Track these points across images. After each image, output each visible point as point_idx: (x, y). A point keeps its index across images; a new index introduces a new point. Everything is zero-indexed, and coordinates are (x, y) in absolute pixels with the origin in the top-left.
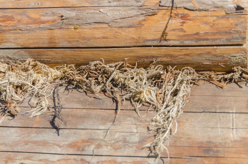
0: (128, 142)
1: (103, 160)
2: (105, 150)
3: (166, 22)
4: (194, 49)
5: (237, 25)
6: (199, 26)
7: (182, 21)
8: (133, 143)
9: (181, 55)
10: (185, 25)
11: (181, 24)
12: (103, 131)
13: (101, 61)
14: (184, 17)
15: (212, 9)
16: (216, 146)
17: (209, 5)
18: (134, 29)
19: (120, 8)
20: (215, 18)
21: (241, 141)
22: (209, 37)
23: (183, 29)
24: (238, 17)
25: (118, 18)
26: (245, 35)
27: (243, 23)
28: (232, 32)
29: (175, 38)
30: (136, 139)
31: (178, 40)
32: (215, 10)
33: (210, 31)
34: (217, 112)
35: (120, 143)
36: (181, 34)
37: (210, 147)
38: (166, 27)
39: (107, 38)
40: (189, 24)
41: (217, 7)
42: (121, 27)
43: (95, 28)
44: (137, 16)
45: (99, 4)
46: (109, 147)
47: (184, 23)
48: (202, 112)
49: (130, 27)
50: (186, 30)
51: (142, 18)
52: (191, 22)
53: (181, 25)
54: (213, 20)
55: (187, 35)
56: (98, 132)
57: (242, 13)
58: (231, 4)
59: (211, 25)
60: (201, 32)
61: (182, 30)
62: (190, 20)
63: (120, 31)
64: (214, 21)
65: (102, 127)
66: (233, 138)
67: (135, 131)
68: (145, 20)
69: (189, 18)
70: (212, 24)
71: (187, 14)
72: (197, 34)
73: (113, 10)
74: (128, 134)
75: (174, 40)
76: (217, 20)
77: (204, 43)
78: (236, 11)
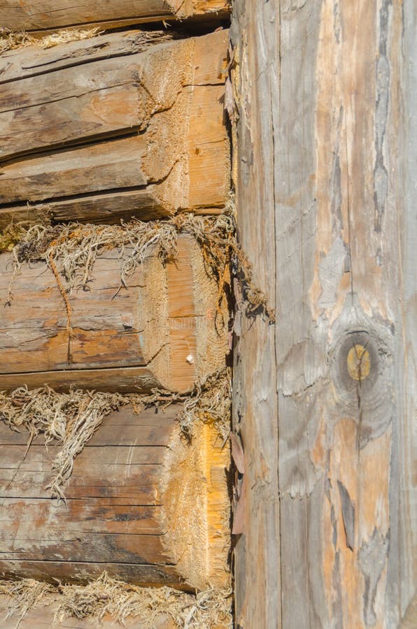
0: (34, 483)
1: (14, 503)
2: (15, 492)
3: (67, 344)
5: (130, 344)
6: (97, 347)
7: (81, 342)
8: (38, 483)
9: (95, 378)
10: (84, 346)
12: (13, 470)
13: (24, 387)
14: (82, 338)
15: (103, 329)
16: (110, 486)
17: (100, 323)
18: (41, 352)
19: (24, 330)
20: (109, 338)
21: (132, 479)
22: (111, 359)
24: (129, 336)
25: (24, 341)
26: (142, 355)
27: (135, 343)
28: (128, 352)
30: (41, 478)
31: (84, 363)
32: (107, 329)
33: (109, 353)
34: (119, 445)
35: (28, 484)
36: (84, 356)
37: (105, 486)
38: (69, 349)
39: (21, 363)
40: (88, 345)
41: (108, 326)
42: (29, 351)
43: (7, 353)
44: (40, 338)
45: (6, 326)
46: (18, 488)
47: (82, 344)
48: (105, 446)
49: (37, 350)
50: (87, 353)
51: (45, 340)
52: (89, 343)
53: (81, 347)
54: (107, 341)
55: (90, 357)
56: (9, 471)
57: (132, 331)
58: (120, 322)
59: (107, 345)
60: (101, 354)
61: (83, 352)
62: (88, 341)
63: (30, 355)
64: (109, 341)
65: (13, 466)
66: (127, 475)
67: (41, 469)
68: (48, 342)
69: (86, 338)
70: (109, 344)
71: (83, 335)
72: (98, 356)
73: (19, 333)
74: (34, 473)
75: (80, 363)
76: (111, 340)
77: (108, 364)
78: (125, 330)
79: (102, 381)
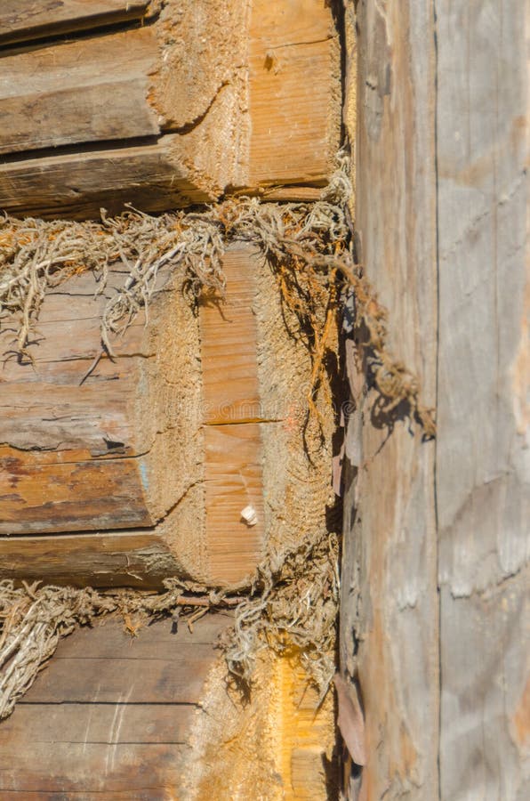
4: (58, 541)
5: (119, 482)
6: (46, 487)
7: (12, 476)
9: (41, 555)
10: (18, 484)
11: (12, 484)
14: (13, 466)
16: (73, 789)
17: (53, 436)
20: (73, 468)
21: (121, 775)
22: (77, 513)
23: (18, 496)
24: (117, 463)
26: (144, 504)
27: (129, 478)
28: (115, 499)
29: (10, 518)
31: (17, 521)
32: (69, 447)
33: (72, 499)
34: (92, 700)
36: (19, 506)
37: (62, 791)
40: (26, 483)
41: (72, 442)
47: (15, 480)
48: (62, 703)
50: (26, 499)
52: (29, 478)
53: (13, 487)
54: (70, 474)
55: (30, 508)
57: (124, 453)
58: (97, 433)
59: (70, 484)
60: (55, 502)
61: (16, 498)
62: (27, 473)
64: (72, 474)
66: (110, 766)
69: (23, 468)
70: (72, 482)
71: (17, 460)
72: (49, 506)
75: (9, 521)
76: (78, 471)
77: (70, 525)
78: (109, 451)
79: (56, 561)
